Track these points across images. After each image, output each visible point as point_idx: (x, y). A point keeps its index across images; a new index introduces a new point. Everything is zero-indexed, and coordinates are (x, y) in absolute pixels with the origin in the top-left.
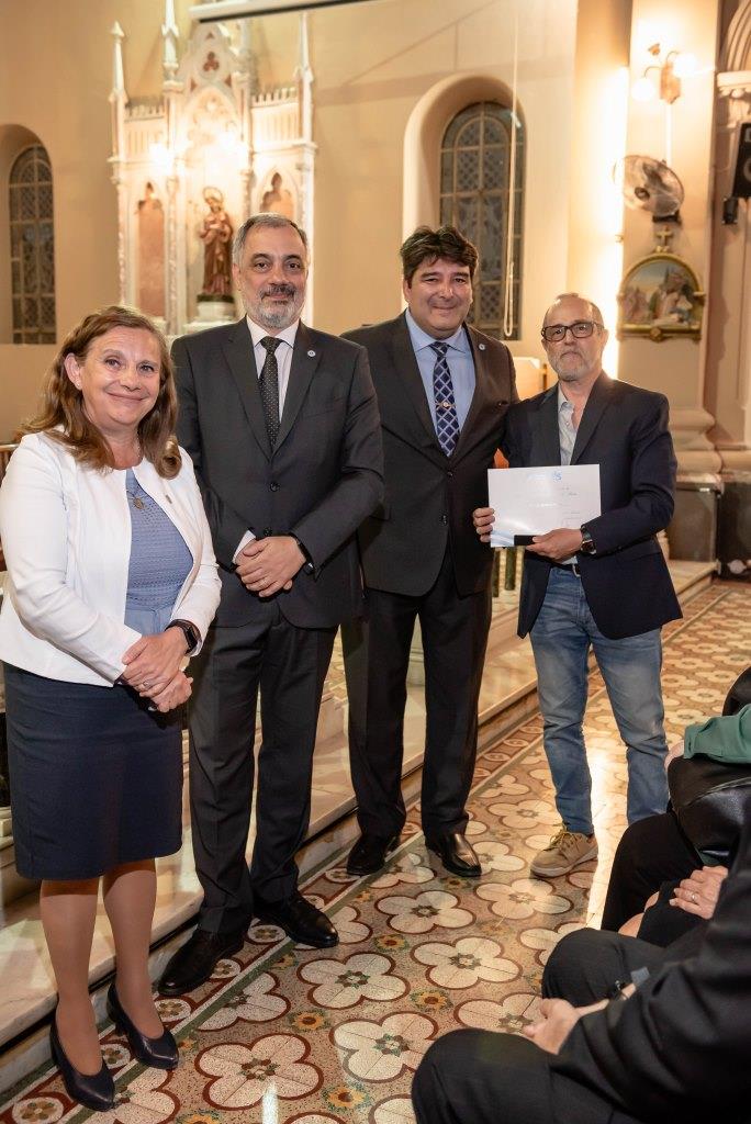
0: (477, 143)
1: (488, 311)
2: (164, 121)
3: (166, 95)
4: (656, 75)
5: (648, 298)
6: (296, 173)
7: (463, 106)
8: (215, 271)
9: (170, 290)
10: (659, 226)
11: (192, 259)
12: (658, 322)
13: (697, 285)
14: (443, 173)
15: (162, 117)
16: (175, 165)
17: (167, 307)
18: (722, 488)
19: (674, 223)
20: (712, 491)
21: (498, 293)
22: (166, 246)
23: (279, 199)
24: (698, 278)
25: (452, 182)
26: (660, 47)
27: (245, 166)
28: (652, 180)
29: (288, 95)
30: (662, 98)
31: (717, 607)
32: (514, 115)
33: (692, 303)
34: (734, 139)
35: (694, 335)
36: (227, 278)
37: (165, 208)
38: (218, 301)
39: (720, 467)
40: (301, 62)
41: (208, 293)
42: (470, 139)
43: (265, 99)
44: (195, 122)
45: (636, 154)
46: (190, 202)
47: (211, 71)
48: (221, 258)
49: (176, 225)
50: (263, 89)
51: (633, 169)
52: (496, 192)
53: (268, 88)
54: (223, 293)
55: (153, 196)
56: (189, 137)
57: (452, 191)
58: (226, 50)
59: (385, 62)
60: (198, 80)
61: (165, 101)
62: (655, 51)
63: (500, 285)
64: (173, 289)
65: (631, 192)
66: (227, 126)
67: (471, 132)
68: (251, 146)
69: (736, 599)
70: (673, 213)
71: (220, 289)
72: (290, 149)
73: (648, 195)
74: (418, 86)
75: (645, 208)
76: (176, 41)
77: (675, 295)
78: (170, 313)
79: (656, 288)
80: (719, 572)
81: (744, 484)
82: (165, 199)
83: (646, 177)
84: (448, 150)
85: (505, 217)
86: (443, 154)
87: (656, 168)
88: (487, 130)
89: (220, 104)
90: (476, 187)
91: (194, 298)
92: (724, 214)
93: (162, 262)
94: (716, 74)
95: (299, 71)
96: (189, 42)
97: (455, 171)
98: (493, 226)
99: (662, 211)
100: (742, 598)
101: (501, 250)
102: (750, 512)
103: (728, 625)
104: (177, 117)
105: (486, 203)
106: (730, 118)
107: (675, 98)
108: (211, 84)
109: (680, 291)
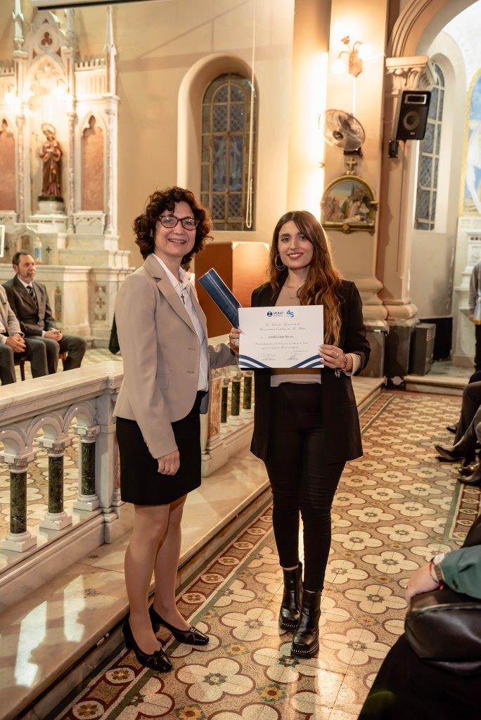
0: (226, 100)
1: (233, 211)
2: (14, 78)
3: (16, 60)
4: (346, 57)
5: (341, 205)
6: (106, 115)
7: (218, 75)
8: (50, 180)
9: (19, 193)
10: (348, 157)
11: (35, 171)
12: (347, 221)
13: (371, 193)
14: (205, 119)
15: (13, 75)
16: (22, 108)
17: (17, 204)
18: (388, 329)
19: (358, 156)
20: (382, 332)
21: (240, 200)
22: (16, 162)
23: (94, 133)
24: (373, 192)
25: (209, 126)
26: (350, 39)
27: (71, 111)
28: (345, 127)
29: (100, 64)
30: (350, 73)
31: (388, 409)
32: (252, 84)
33: (370, 208)
34: (396, 103)
35: (370, 229)
36: (58, 186)
37: (16, 137)
38: (53, 200)
39: (386, 315)
40: (109, 41)
41: (45, 195)
42: (221, 97)
43: (84, 66)
44: (36, 79)
45: (333, 108)
46: (33, 133)
47: (47, 45)
48: (54, 172)
49: (23, 148)
50: (83, 59)
51: (332, 119)
52: (239, 133)
53: (86, 57)
54: (56, 195)
55: (7, 129)
56: (32, 89)
57: (210, 132)
58: (57, 32)
59: (166, 44)
60: (38, 50)
61: (15, 65)
62: (346, 41)
63: (241, 195)
64: (21, 192)
65: (330, 134)
66: (58, 82)
67: (223, 93)
68: (75, 96)
69: (398, 402)
70: (357, 149)
71: (54, 193)
72: (100, 100)
73: (342, 137)
74: (187, 61)
75: (339, 145)
76: (22, 24)
77: (358, 203)
78: (20, 206)
79: (346, 198)
80: (386, 384)
81: (402, 327)
82: (15, 131)
83: (340, 124)
84: (207, 105)
85: (245, 148)
86: (203, 107)
87: (347, 118)
88: (232, 92)
89: (53, 68)
90: (225, 129)
91: (36, 199)
92: (390, 151)
93: (14, 173)
94: (385, 59)
95: (107, 47)
96: (32, 24)
97: (211, 118)
98: (237, 156)
99: (350, 147)
100: (402, 403)
101: (242, 172)
102: (405, 345)
103: (398, 422)
104: (23, 75)
105: (232, 140)
106: (394, 88)
107: (359, 73)
108: (47, 54)
109: (361, 200)
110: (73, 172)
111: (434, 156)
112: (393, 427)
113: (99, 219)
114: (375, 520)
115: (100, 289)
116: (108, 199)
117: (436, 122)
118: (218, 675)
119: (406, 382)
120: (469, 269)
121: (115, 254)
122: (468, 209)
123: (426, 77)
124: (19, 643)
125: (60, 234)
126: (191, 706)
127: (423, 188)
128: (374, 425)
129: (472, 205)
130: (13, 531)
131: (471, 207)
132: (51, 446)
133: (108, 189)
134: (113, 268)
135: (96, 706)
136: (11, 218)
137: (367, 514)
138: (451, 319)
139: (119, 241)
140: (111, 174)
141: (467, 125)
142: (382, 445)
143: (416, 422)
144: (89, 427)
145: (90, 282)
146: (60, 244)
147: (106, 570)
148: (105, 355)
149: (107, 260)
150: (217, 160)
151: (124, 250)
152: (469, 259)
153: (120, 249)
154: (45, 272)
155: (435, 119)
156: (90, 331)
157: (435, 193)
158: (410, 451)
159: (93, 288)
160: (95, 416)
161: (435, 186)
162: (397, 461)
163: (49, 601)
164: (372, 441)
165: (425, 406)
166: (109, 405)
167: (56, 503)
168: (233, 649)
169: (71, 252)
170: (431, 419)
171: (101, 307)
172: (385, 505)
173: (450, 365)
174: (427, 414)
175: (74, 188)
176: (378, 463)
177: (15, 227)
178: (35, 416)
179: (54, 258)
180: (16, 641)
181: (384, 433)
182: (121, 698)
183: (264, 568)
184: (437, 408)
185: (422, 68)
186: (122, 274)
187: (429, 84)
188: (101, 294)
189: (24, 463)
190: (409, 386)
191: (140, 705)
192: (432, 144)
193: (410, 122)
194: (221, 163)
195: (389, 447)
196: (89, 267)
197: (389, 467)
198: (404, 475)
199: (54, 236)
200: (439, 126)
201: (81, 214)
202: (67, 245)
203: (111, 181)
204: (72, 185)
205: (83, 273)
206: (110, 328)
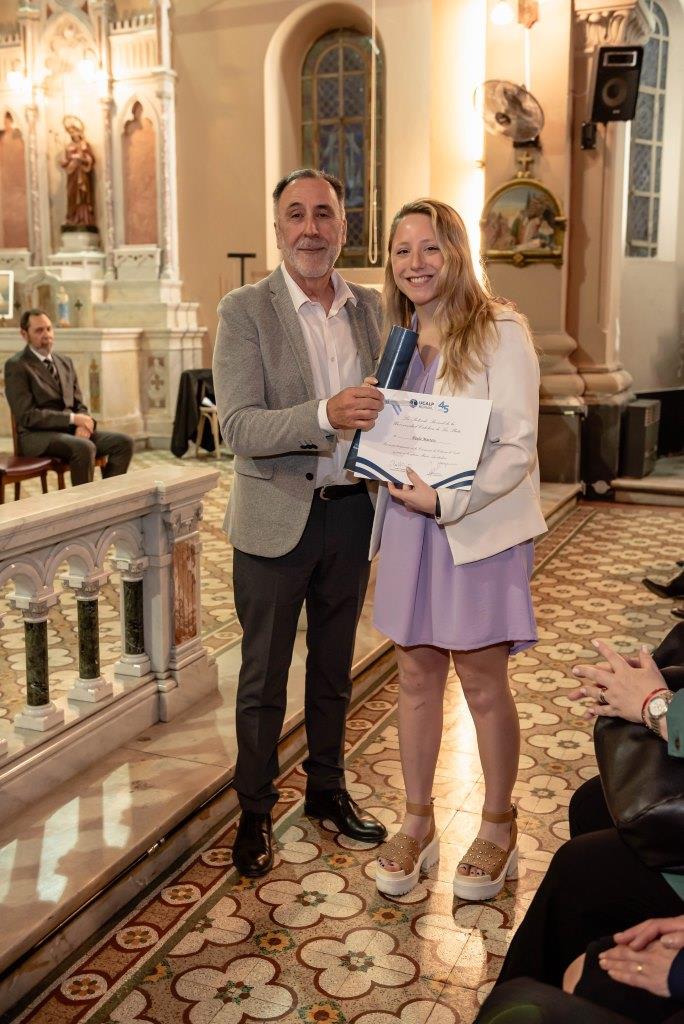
0: (336, 70)
1: (353, 239)
2: (21, 48)
3: (22, 22)
5: (511, 223)
6: (157, 102)
7: (323, 32)
8: (78, 201)
9: (34, 222)
10: (519, 151)
11: (55, 189)
12: (521, 248)
13: (558, 210)
14: (306, 100)
15: (18, 45)
16: (34, 94)
17: (31, 239)
18: (585, 411)
19: (534, 149)
20: (576, 414)
21: (361, 220)
22: (27, 175)
23: (141, 128)
24: (559, 202)
25: (313, 110)
27: (105, 94)
28: (513, 105)
29: (146, 21)
30: (520, 22)
31: (585, 529)
32: (373, 42)
33: (555, 229)
34: (592, 64)
35: (556, 260)
36: (90, 209)
37: (25, 137)
39: (583, 388)
41: (72, 224)
42: (329, 66)
43: (123, 26)
44: (52, 49)
45: (495, 78)
46: (50, 131)
48: (84, 188)
49: (36, 156)
50: (121, 16)
51: (493, 94)
52: (357, 119)
53: (126, 12)
54: (87, 222)
55: (14, 126)
56: (47, 63)
57: (313, 119)
60: (54, 7)
61: (21, 29)
63: (363, 213)
64: (36, 219)
65: (492, 117)
66: (85, 53)
67: (331, 59)
68: (110, 73)
69: (602, 520)
70: (533, 139)
71: (83, 219)
72: (150, 77)
73: (508, 121)
74: (276, 13)
75: (506, 134)
77: (537, 221)
78: (35, 239)
79: (518, 213)
80: (584, 493)
81: (607, 406)
82: (24, 128)
83: (506, 102)
84: (308, 77)
85: (366, 142)
86: (303, 82)
87: (516, 93)
88: (346, 58)
89: (78, 31)
90: (336, 114)
91: (58, 230)
92: (584, 138)
93: (24, 193)
97: (315, 98)
98: (355, 154)
99: (523, 136)
100: (608, 520)
101: (362, 178)
102: (613, 433)
103: (596, 548)
104: (33, 44)
105: (347, 130)
106: (588, 42)
107: (533, 22)
108: (68, 11)
109: (541, 216)
110: (112, 187)
111: (654, 143)
112: (591, 556)
113: (152, 256)
114: (551, 687)
115: (156, 362)
116: (164, 226)
117: (657, 91)
118: (315, 893)
119: (614, 489)
121: (177, 309)
123: (637, 25)
124: (44, 850)
125: (95, 282)
126: (275, 933)
127: (639, 193)
128: (562, 553)
130: (30, 703)
132: (80, 586)
133: (164, 211)
134: (174, 329)
135: (147, 932)
136: (22, 260)
137: (540, 680)
139: (183, 289)
140: (168, 189)
142: (571, 583)
143: (627, 547)
144: (132, 559)
145: (140, 351)
146: (95, 296)
147: (161, 756)
149: (165, 317)
150: (324, 161)
151: (190, 302)
153: (184, 300)
154: (74, 339)
155: (655, 86)
156: (142, 426)
157: (657, 200)
158: (611, 590)
159: (146, 359)
160: (142, 542)
161: (658, 189)
162: (592, 604)
163: (83, 797)
164: (556, 577)
165: (642, 524)
166: (160, 527)
167: (90, 665)
168: (338, 861)
169: (111, 308)
170: (648, 542)
171: (157, 388)
172: (567, 666)
174: (644, 536)
175: (113, 212)
176: (564, 608)
177: (29, 272)
178: (57, 542)
179: (88, 317)
180: (39, 849)
181: (576, 565)
182: (181, 922)
183: (386, 755)
184: (660, 527)
185: (631, 10)
186: (189, 338)
187: (643, 34)
189: (42, 609)
190: (619, 495)
191: (207, 931)
192: (651, 125)
193: (612, 94)
194: (331, 165)
195: (582, 584)
196: (139, 330)
197: (580, 613)
198: (600, 623)
199: (86, 285)
200: (662, 98)
201: (124, 250)
202: (105, 297)
203: (168, 199)
204: (110, 207)
205: (129, 339)
206: (172, 420)
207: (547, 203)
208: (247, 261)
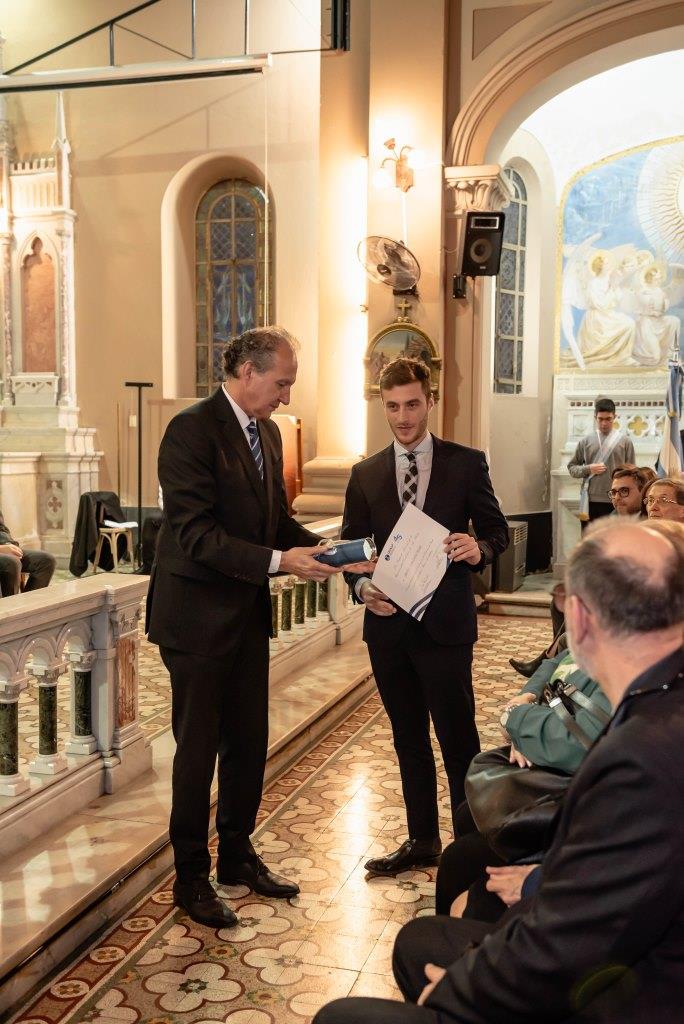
0: (229, 216)
4: (392, 166)
6: (58, 237)
7: (216, 182)
10: (399, 298)
13: (432, 347)
14: (200, 242)
19: (412, 297)
23: (40, 262)
24: (434, 344)
25: (206, 252)
26: (396, 142)
27: (5, 230)
28: (392, 258)
29: (46, 165)
30: (397, 186)
32: (265, 194)
33: (431, 367)
34: (461, 225)
40: (59, 133)
42: (223, 211)
43: (23, 167)
45: (377, 234)
50: (21, 158)
51: (375, 248)
52: (250, 261)
53: (26, 155)
57: (206, 259)
59: (141, 139)
62: (391, 145)
65: (374, 268)
67: (224, 206)
68: (11, 212)
70: (411, 288)
72: (50, 216)
73: (389, 272)
74: (174, 162)
75: (387, 283)
79: (399, 353)
83: (386, 255)
84: (203, 222)
85: (257, 283)
86: (197, 225)
87: (395, 248)
88: (237, 205)
90: (229, 256)
92: (455, 290)
94: (443, 168)
95: (57, 142)
97: (208, 240)
98: (246, 291)
99: (401, 286)
101: (254, 314)
105: (239, 270)
106: (457, 206)
107: (409, 187)
109: (419, 356)
110: (10, 317)
111: (516, 293)
113: (50, 383)
115: (54, 484)
116: (62, 355)
117: (518, 248)
119: (488, 602)
120: (572, 446)
121: (75, 434)
122: (566, 364)
123: (498, 192)
127: (505, 337)
129: (571, 358)
131: (570, 361)
133: (62, 341)
134: (73, 453)
138: (550, 514)
139: (80, 415)
140: (66, 320)
141: (559, 251)
144: (83, 652)
145: (39, 474)
147: (112, 819)
148: (66, 578)
149: (64, 442)
150: (218, 299)
151: (87, 427)
152: (570, 433)
153: (81, 426)
155: (516, 244)
157: (521, 343)
159: (44, 482)
161: (521, 333)
169: (9, 433)
171: (55, 510)
173: (551, 578)
175: (11, 340)
184: (529, 634)
185: (494, 180)
186: (87, 462)
187: (504, 200)
188: (56, 491)
190: (492, 608)
192: (513, 277)
193: (478, 252)
194: (226, 303)
196: (38, 454)
200: (523, 253)
201: (21, 377)
202: (3, 423)
203: (66, 330)
204: (9, 336)
205: (28, 462)
206: (71, 540)
207: (424, 345)
208: (143, 388)
